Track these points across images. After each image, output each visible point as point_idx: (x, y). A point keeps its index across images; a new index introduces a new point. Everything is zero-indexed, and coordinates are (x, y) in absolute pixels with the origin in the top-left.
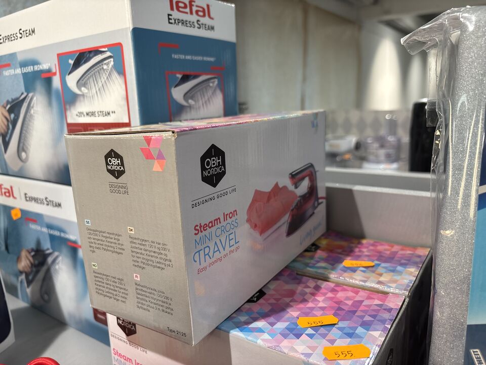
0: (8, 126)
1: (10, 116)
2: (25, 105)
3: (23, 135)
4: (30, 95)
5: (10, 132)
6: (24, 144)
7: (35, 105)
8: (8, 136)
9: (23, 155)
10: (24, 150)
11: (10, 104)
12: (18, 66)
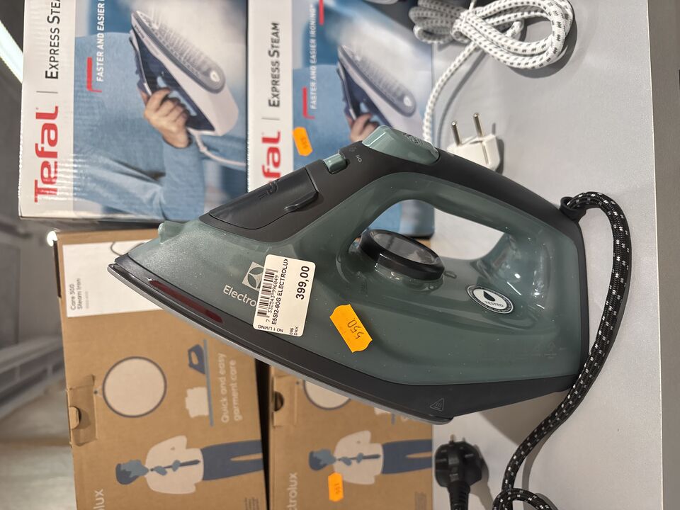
0: (174, 100)
1: (160, 89)
2: (146, 40)
3: (186, 65)
4: (134, 22)
5: (183, 101)
6: (199, 69)
7: (147, 16)
8: (189, 107)
9: (214, 77)
10: (207, 74)
11: (144, 82)
12: (93, 36)
